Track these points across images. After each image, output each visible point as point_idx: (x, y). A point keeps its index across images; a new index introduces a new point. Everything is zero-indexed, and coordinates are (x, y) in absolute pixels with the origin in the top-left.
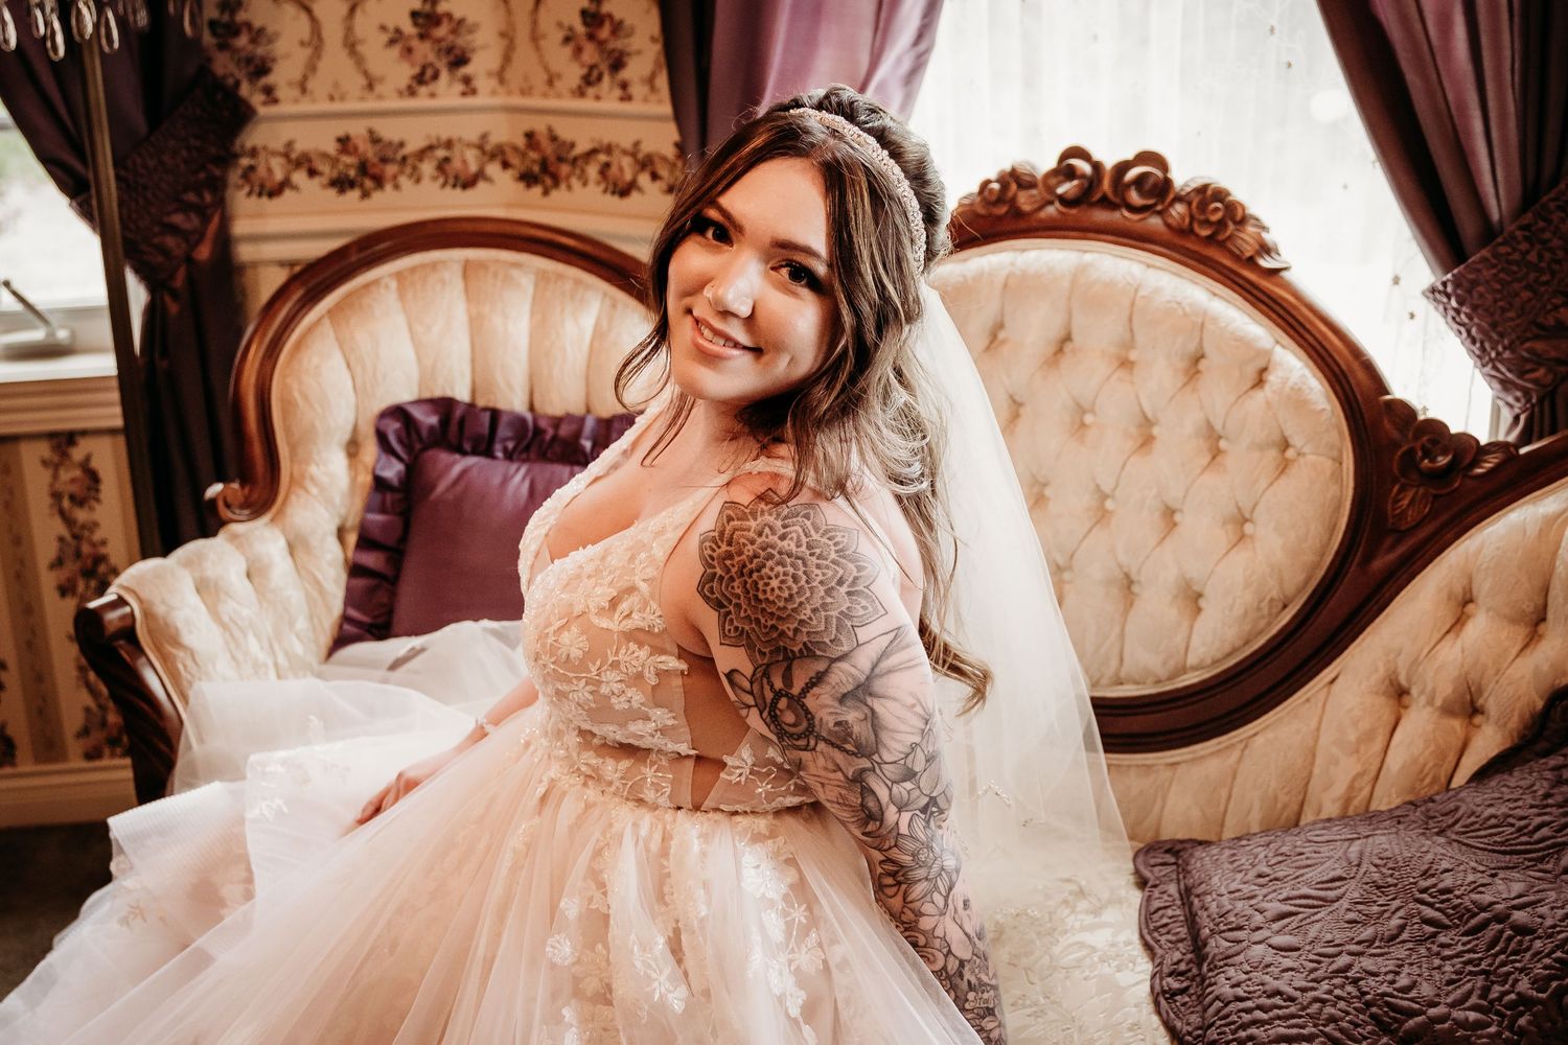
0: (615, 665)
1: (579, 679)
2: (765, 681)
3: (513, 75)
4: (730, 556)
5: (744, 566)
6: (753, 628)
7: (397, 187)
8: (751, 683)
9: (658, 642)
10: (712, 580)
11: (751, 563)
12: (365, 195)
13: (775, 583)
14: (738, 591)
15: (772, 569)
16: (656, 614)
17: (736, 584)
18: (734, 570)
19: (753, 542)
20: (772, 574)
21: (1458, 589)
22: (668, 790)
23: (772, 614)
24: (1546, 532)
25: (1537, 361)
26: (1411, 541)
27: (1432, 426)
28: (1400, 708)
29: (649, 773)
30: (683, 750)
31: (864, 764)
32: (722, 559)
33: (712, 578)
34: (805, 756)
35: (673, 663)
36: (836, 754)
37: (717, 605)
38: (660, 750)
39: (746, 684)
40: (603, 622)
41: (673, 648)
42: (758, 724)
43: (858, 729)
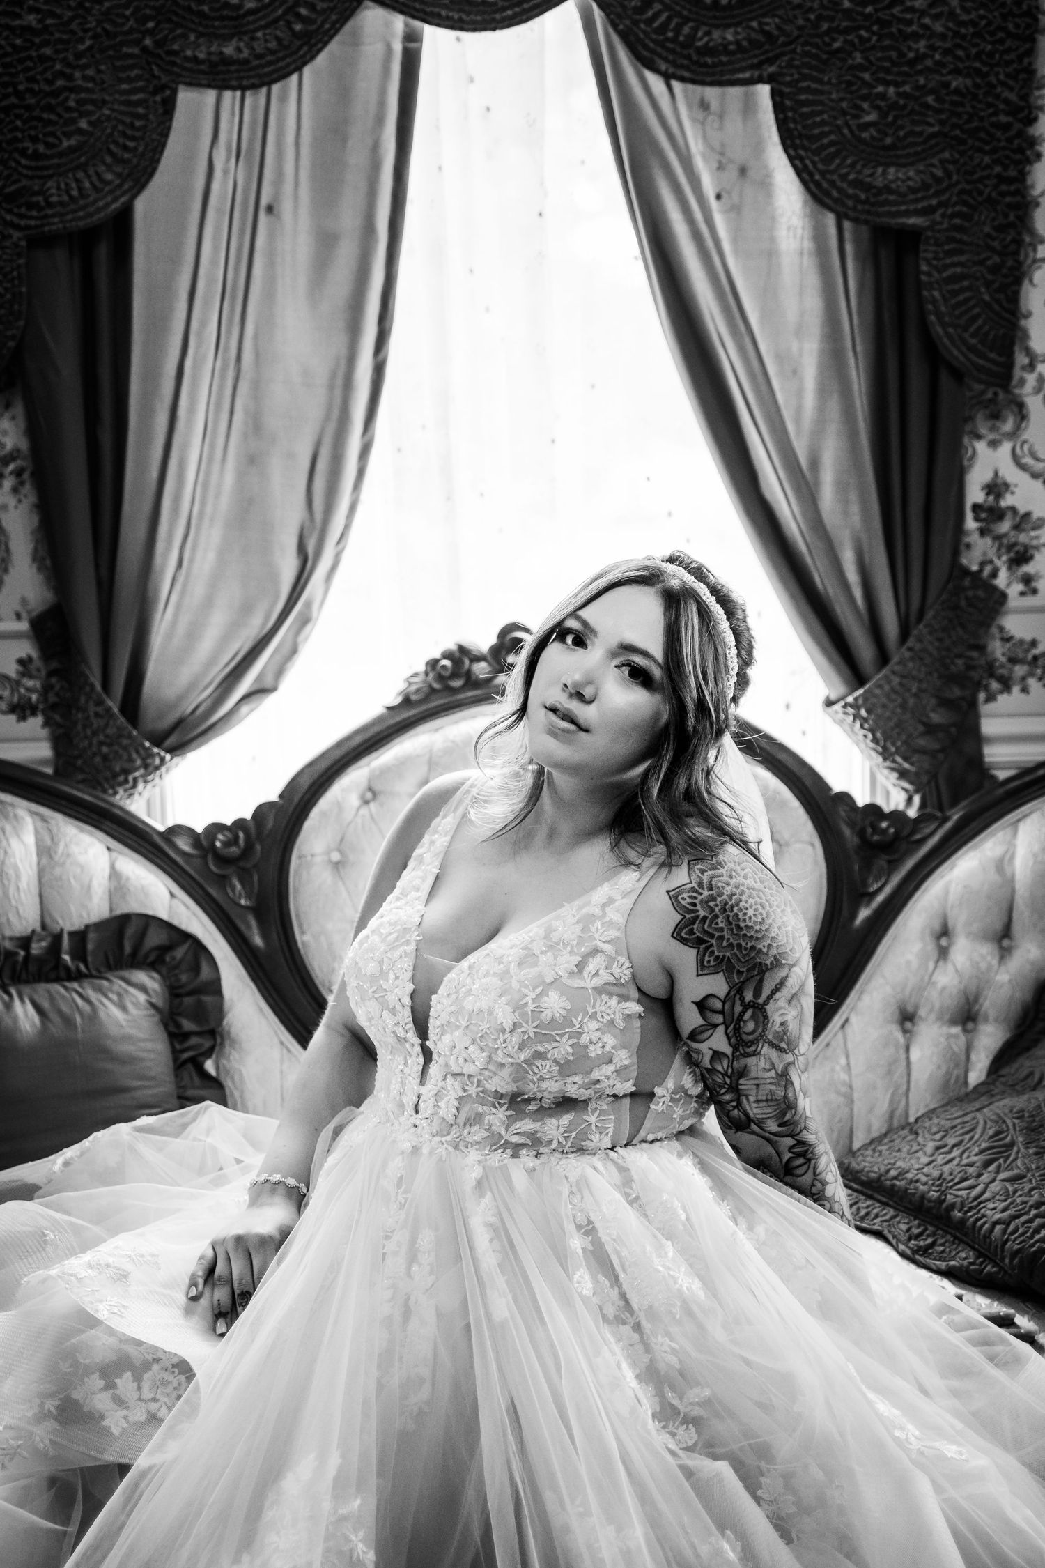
0: (593, 1016)
1: (561, 1035)
2: (738, 996)
4: (713, 898)
5: (726, 903)
6: (735, 954)
8: (724, 1002)
9: (623, 991)
10: (693, 923)
11: (731, 899)
13: (750, 912)
14: (721, 925)
15: (747, 902)
16: (624, 967)
17: (719, 920)
18: (717, 909)
19: (728, 884)
20: (747, 905)
21: (937, 926)
22: (611, 1131)
23: (752, 937)
24: (1001, 865)
25: (922, 751)
26: (880, 898)
27: (873, 809)
28: (905, 1031)
29: (593, 1119)
30: (629, 1087)
31: (789, 1058)
32: (705, 903)
33: (693, 921)
34: (751, 1061)
35: (635, 1008)
36: (774, 1054)
37: (697, 943)
38: (600, 1095)
39: (718, 1005)
40: (576, 983)
41: (635, 994)
42: (718, 1041)
43: (792, 1027)
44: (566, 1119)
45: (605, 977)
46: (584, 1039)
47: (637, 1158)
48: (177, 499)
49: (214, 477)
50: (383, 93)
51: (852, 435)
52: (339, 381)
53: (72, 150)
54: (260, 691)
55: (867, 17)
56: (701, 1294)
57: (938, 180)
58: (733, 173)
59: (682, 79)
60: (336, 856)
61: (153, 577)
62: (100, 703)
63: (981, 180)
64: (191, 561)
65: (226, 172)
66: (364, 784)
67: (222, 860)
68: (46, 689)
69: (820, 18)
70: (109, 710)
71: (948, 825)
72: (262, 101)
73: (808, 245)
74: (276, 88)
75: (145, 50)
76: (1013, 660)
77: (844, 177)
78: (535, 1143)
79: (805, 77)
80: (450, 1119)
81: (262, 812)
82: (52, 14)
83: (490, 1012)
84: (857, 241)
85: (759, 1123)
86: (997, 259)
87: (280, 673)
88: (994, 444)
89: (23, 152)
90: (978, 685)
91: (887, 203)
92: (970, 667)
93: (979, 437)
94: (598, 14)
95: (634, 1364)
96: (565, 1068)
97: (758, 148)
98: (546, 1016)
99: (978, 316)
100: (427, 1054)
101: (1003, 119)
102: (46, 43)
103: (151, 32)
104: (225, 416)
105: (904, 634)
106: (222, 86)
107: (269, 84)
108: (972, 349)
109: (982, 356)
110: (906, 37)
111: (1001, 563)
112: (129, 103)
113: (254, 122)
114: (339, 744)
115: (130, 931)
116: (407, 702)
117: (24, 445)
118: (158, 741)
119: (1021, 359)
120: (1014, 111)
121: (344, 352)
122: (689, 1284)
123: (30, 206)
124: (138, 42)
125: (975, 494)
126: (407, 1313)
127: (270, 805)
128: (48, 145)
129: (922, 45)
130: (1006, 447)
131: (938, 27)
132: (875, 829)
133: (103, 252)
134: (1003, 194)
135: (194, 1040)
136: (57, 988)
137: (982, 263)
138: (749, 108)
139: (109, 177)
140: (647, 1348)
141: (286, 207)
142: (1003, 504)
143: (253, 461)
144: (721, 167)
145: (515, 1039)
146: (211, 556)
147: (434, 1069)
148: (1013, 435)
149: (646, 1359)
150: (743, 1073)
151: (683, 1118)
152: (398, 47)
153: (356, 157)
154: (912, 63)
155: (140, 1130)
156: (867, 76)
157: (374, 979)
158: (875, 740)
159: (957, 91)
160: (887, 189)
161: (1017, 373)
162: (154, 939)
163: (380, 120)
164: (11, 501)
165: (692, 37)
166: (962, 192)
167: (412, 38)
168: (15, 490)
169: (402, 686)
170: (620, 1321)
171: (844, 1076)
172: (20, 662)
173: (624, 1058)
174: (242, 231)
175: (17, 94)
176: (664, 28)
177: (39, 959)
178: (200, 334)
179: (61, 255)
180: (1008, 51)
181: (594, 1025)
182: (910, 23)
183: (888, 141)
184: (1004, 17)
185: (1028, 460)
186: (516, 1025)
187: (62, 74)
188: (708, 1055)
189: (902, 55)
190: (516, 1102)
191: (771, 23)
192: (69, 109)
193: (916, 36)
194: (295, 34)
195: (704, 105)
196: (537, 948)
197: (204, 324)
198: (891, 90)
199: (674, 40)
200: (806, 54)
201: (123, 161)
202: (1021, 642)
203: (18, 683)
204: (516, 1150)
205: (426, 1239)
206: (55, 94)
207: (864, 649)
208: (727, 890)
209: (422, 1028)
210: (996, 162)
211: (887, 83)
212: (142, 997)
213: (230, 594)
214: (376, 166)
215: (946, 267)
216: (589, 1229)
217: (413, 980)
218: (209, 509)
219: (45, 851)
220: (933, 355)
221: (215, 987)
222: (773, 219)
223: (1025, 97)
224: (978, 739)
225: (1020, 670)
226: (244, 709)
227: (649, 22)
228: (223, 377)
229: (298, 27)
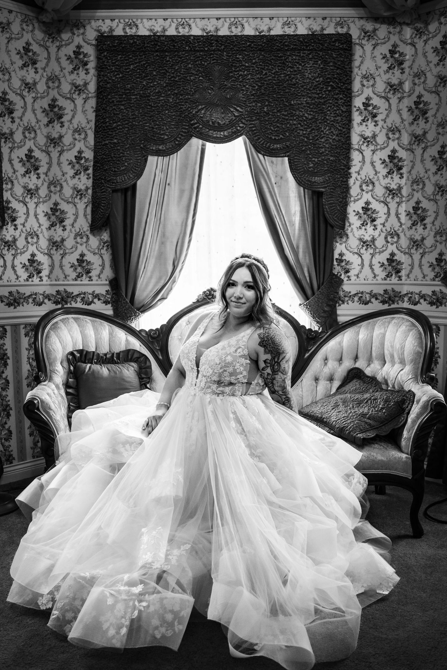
0: (238, 362)
1: (231, 366)
2: (274, 360)
3: (53, 276)
5: (272, 337)
6: (273, 349)
7: (23, 305)
9: (246, 357)
12: (15, 308)
13: (277, 340)
14: (270, 342)
16: (246, 351)
18: (269, 339)
20: (277, 338)
21: (324, 357)
22: (241, 391)
23: (277, 345)
24: (340, 343)
25: (323, 317)
26: (311, 351)
27: (310, 330)
28: (316, 383)
29: (237, 388)
30: (246, 381)
31: (285, 376)
32: (267, 337)
33: (263, 341)
34: (276, 376)
35: (248, 362)
36: (282, 375)
37: (264, 346)
38: (239, 382)
39: (269, 362)
40: (235, 354)
41: (249, 358)
42: (269, 370)
43: (287, 369)
44: (231, 387)
45: (242, 353)
46: (236, 368)
47: (247, 398)
48: (145, 252)
49: (153, 247)
50: (196, 157)
51: (307, 240)
52: (184, 224)
53: (123, 170)
54: (163, 299)
55: (311, 143)
56: (261, 428)
57: (327, 180)
58: (279, 178)
59: (267, 156)
60: (180, 337)
61: (138, 270)
62: (124, 300)
63: (337, 181)
64: (148, 266)
65: (159, 175)
66: (187, 320)
67: (153, 338)
68: (112, 298)
69: (299, 142)
70: (127, 302)
71: (328, 334)
72: (168, 159)
73: (297, 195)
74: (171, 156)
75: (141, 147)
76: (345, 296)
77: (305, 179)
78: (223, 393)
79: (296, 156)
80: (203, 387)
81: (162, 326)
82: (120, 140)
83: (214, 360)
84: (308, 195)
85: (278, 392)
86: (341, 200)
87: (168, 294)
88: (341, 244)
89: (112, 171)
90: (336, 302)
91: (315, 185)
92: (334, 297)
93: (337, 242)
94: (247, 140)
95: (244, 443)
96: (231, 375)
97: (285, 172)
98: (227, 361)
99: (336, 213)
100: (198, 372)
101: (342, 167)
102: (119, 146)
103: (143, 144)
104: (156, 232)
105: (319, 288)
106: (159, 156)
107: (170, 155)
108: (335, 220)
109: (338, 222)
110: (320, 148)
111: (342, 273)
112: (137, 159)
113: (166, 164)
114: (181, 311)
115: (130, 353)
116: (198, 301)
117: (109, 239)
118: (138, 309)
119: (347, 224)
120: (345, 166)
121: (185, 217)
122: (258, 425)
123: (113, 183)
124: (139, 146)
125: (336, 256)
126: (191, 430)
127: (165, 325)
128: (118, 169)
129: (323, 150)
130: (344, 245)
131: (327, 146)
132: (310, 334)
133: (129, 193)
134: (343, 185)
135: (145, 379)
136: (113, 365)
137: (338, 200)
138: (283, 163)
139: (131, 176)
140: (248, 440)
141: (173, 184)
142: (343, 258)
143: (163, 243)
144: (276, 177)
145: (220, 366)
146: (152, 266)
147: (200, 375)
148: (345, 242)
149: (248, 443)
150: (274, 379)
151: (258, 390)
152: (200, 148)
153: (189, 172)
154: (321, 153)
155: (131, 395)
156: (310, 156)
157: (187, 354)
158: (311, 314)
159: (332, 160)
160: (315, 182)
161: (346, 227)
162: (136, 355)
163: (195, 164)
164: (106, 253)
165: (269, 146)
166: (333, 183)
167: (203, 145)
168: (106, 250)
169: (197, 297)
170: (241, 434)
171: (301, 393)
172: (106, 291)
173: (245, 373)
174: (162, 189)
175: (111, 157)
176: (263, 144)
177: (108, 358)
178: (151, 213)
179: (119, 194)
180: (343, 152)
181: (238, 364)
182: (320, 144)
183: (316, 171)
184: (343, 144)
185: (349, 248)
186: (220, 363)
187: (122, 153)
188: (266, 374)
189: (319, 152)
190: (219, 383)
191: (288, 143)
192: (123, 161)
193: (322, 148)
194: (176, 144)
195: (272, 162)
196: (226, 346)
197: (152, 211)
198: (316, 160)
199: (265, 147)
200: (296, 151)
201: (135, 173)
202: (347, 292)
203: (106, 296)
204: (218, 394)
205: (196, 414)
206: (120, 157)
207: (309, 292)
208: (272, 334)
209: (198, 366)
210: (341, 177)
211: (315, 158)
212: (133, 368)
213: (156, 275)
214: (194, 174)
215: (329, 201)
216: (234, 413)
217: (196, 354)
218: (152, 254)
219: (111, 334)
220: (326, 221)
221: (150, 367)
222: (288, 189)
223: (348, 163)
224: (336, 315)
225: (347, 299)
226: (159, 303)
227: (259, 142)
228: (156, 223)
229: (177, 143)
